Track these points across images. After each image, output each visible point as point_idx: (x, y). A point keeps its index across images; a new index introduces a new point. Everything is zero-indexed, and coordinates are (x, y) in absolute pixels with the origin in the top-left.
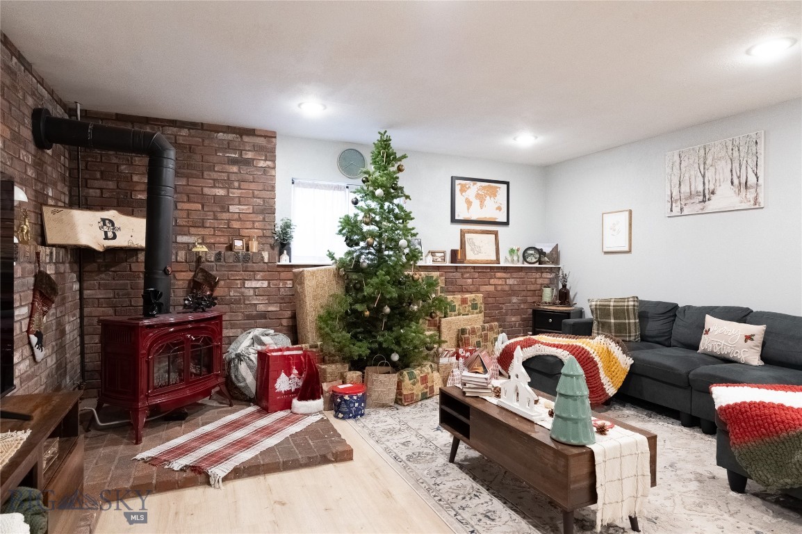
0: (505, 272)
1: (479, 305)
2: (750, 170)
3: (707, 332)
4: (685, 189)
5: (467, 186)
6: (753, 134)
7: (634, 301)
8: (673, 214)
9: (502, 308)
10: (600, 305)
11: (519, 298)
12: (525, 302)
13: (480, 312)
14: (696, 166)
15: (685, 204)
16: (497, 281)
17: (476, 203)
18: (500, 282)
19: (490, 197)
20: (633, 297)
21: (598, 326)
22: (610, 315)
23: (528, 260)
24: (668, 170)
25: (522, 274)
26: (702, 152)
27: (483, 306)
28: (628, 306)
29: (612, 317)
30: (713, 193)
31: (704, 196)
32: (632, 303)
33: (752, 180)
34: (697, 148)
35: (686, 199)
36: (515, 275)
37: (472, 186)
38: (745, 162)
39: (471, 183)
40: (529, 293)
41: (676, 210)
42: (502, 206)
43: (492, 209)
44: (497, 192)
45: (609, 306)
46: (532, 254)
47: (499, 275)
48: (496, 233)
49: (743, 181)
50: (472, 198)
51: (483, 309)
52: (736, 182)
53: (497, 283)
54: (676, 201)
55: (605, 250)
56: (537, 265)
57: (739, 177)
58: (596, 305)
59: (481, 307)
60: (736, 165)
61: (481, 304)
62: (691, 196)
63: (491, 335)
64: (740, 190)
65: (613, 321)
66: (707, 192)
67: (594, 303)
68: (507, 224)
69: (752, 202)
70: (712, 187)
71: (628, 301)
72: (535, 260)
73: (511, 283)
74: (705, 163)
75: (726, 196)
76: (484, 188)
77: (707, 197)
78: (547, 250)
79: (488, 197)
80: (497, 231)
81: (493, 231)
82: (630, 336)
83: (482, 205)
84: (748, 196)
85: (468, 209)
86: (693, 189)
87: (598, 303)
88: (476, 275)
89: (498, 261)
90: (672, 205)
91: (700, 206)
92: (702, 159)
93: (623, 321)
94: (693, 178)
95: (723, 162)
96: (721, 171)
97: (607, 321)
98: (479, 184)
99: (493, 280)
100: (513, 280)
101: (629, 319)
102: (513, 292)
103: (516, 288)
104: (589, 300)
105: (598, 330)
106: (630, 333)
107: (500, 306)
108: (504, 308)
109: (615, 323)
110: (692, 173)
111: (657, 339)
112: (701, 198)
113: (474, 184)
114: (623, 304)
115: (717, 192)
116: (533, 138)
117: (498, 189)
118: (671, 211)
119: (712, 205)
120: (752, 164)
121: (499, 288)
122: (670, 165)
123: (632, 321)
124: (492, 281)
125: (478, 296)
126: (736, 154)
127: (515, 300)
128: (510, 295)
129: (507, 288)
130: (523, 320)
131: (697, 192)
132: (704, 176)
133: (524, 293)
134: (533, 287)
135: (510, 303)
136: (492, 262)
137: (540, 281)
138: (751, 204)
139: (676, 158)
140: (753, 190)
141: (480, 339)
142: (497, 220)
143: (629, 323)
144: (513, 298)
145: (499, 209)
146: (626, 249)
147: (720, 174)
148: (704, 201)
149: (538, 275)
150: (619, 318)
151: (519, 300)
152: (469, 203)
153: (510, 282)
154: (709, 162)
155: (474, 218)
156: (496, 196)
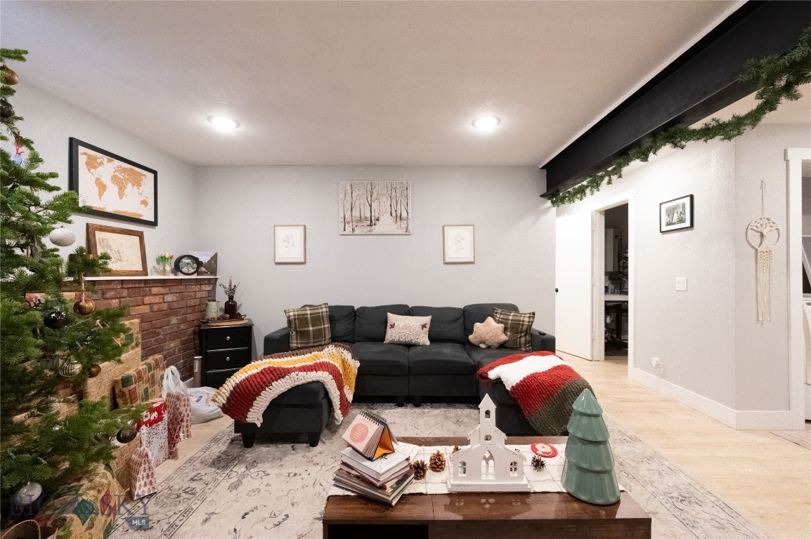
0: (162, 287)
1: (135, 336)
2: (403, 207)
3: (392, 326)
4: (356, 213)
5: (99, 161)
6: (405, 182)
7: (326, 307)
8: (346, 233)
9: (159, 334)
10: (298, 315)
11: (179, 317)
12: (184, 321)
13: (137, 345)
14: (365, 197)
15: (356, 226)
16: (154, 299)
17: (112, 189)
18: (157, 300)
19: (133, 185)
20: (325, 304)
21: (297, 335)
22: (308, 324)
23: (183, 270)
24: (341, 196)
25: (181, 288)
26: (369, 187)
27: (140, 336)
28: (322, 313)
29: (310, 325)
30: (378, 220)
31: (371, 221)
32: (324, 310)
33: (404, 214)
34: (365, 183)
35: (357, 222)
36: (174, 289)
37: (105, 162)
38: (399, 201)
39: (106, 158)
40: (189, 310)
41: (349, 230)
42: (148, 201)
43: (134, 201)
44: (142, 180)
45: (307, 315)
46: (188, 264)
47: (155, 290)
48: (140, 235)
49: (399, 214)
50: (106, 180)
51: (140, 341)
52: (394, 214)
53: (153, 301)
54: (349, 222)
55: (277, 261)
56: (195, 276)
57: (396, 211)
58: (295, 315)
59: (137, 339)
60: (394, 202)
61: (138, 333)
62: (360, 220)
63: (158, 373)
64: (396, 221)
65: (311, 328)
66: (373, 218)
67: (291, 314)
68: (154, 224)
69: (405, 230)
70: (377, 216)
71: (322, 308)
72: (193, 271)
73: (170, 300)
74: (371, 196)
75: (386, 224)
76: (124, 170)
77: (373, 222)
78: (204, 259)
79: (130, 185)
80: (142, 233)
81: (137, 232)
82: (325, 340)
83: (121, 194)
84: (402, 225)
85: (100, 195)
86: (362, 215)
87: (296, 313)
88: (125, 293)
89: (145, 272)
90: (345, 225)
91: (369, 228)
92: (369, 193)
93: (320, 327)
94: (362, 206)
95: (385, 198)
96: (383, 204)
97: (306, 329)
98: (117, 162)
99: (148, 298)
100: (172, 295)
101: (324, 325)
102: (172, 311)
103: (175, 305)
104: (285, 311)
105: (297, 339)
106: (325, 337)
107: (157, 331)
108: (162, 333)
109: (313, 331)
110: (362, 202)
111: (345, 338)
112: (369, 223)
113: (109, 161)
114: (317, 311)
115: (381, 220)
116: (234, 125)
117: (143, 177)
118: (344, 230)
119: (377, 229)
120: (404, 203)
121: (156, 308)
122: (343, 192)
123: (326, 326)
124: (147, 300)
125: (133, 323)
126: (394, 194)
127: (174, 320)
128: (169, 315)
129: (165, 307)
130: (183, 343)
131: (366, 217)
132: (371, 206)
133: (183, 311)
134: (192, 302)
135: (168, 325)
136: (137, 273)
137: (199, 295)
138: (403, 232)
139: (348, 187)
140: (405, 222)
141: (148, 385)
142: (142, 218)
143: (324, 328)
144: (172, 318)
145: (144, 203)
146: (302, 260)
147: (382, 207)
148: (371, 226)
149: (197, 288)
150: (317, 325)
151: (178, 320)
152: (102, 187)
153: (169, 298)
154: (374, 195)
155: (110, 209)
156: (140, 185)
